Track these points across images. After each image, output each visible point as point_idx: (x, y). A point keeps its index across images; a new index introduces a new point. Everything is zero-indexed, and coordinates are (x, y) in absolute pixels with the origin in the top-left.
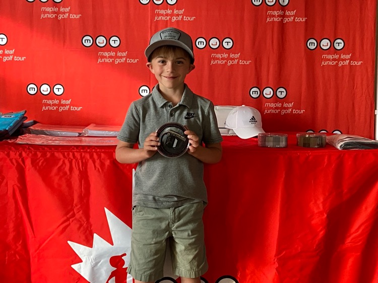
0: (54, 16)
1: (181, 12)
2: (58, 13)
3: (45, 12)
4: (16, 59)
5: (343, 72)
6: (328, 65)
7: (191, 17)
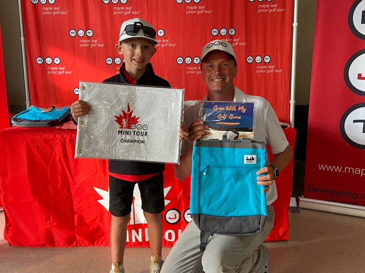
0: (88, 45)
1: (167, 41)
2: (90, 43)
3: (82, 43)
4: (66, 73)
5: (269, 77)
6: (261, 73)
7: (173, 44)
